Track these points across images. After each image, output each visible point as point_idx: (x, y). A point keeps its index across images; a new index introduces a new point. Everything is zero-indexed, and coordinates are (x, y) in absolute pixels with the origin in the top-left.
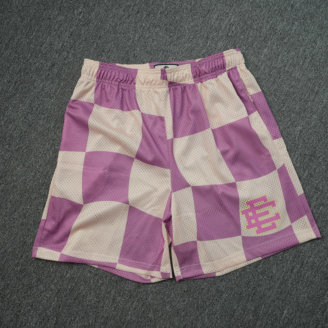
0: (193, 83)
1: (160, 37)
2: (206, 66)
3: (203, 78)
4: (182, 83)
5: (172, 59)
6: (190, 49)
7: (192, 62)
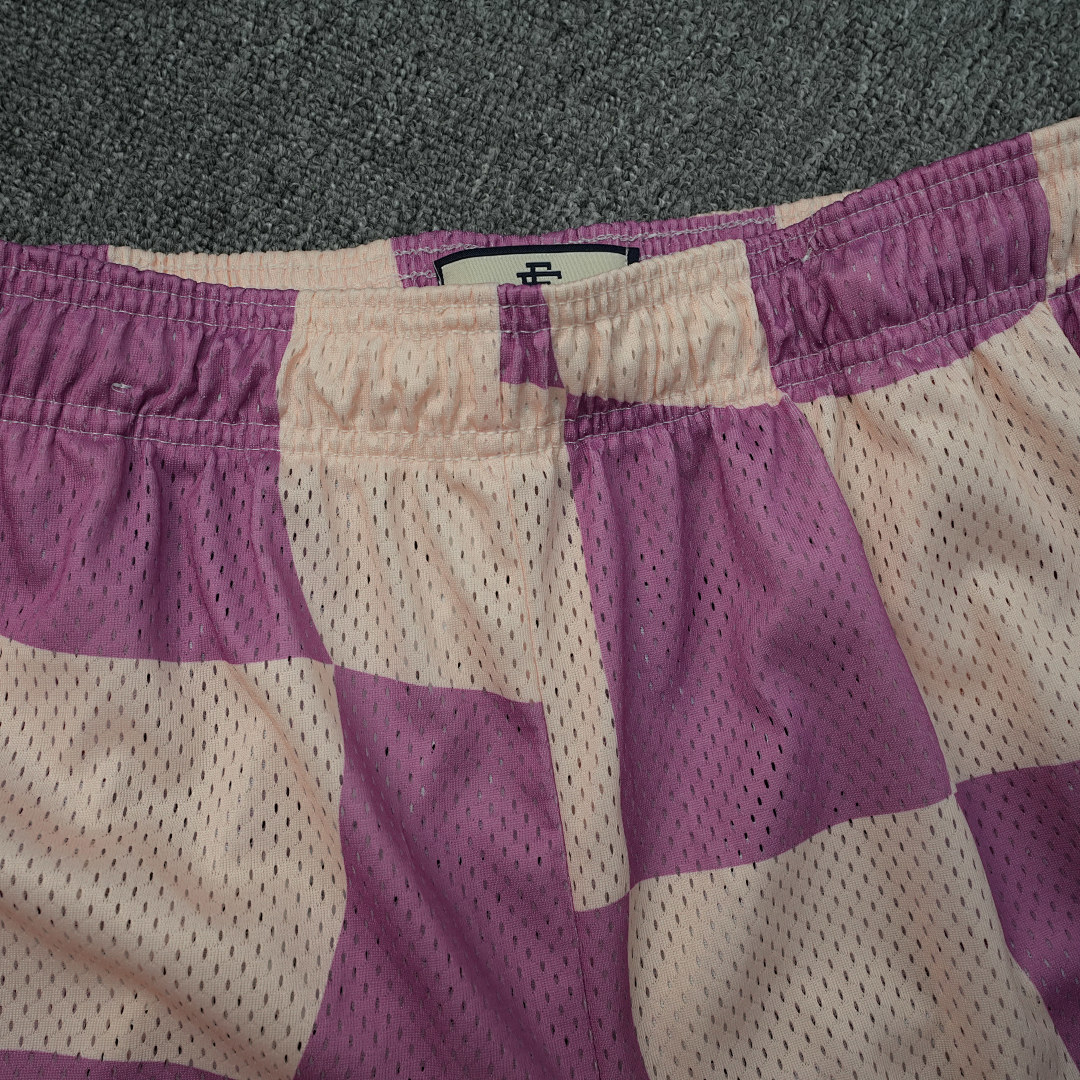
0: (773, 397)
1: (478, 35)
2: (886, 255)
3: (858, 359)
4: (676, 400)
5: (584, 205)
6: (719, 122)
7: (751, 231)
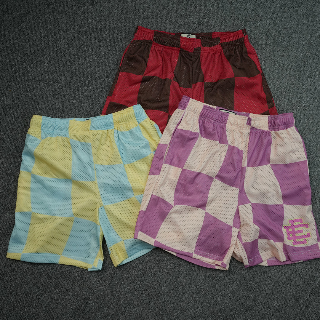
0: (268, 130)
2: (280, 120)
3: (276, 128)
4: (260, 129)
